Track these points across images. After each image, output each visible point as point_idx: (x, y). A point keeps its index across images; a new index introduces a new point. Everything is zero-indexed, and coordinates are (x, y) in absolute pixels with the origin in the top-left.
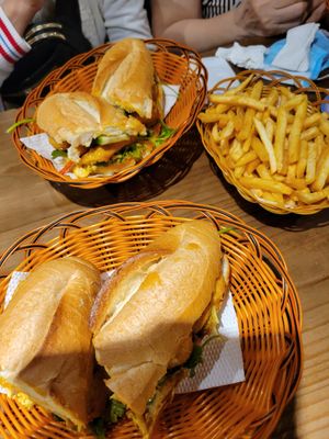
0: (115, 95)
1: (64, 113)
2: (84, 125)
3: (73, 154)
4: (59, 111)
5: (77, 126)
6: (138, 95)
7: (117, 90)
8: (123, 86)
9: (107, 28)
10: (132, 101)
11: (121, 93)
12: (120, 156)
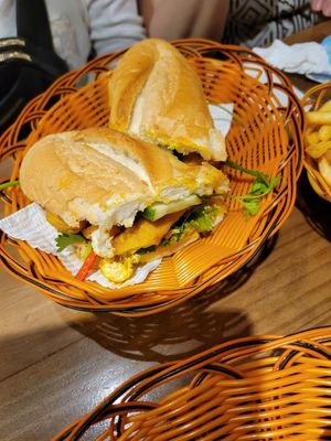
0: (157, 127)
1: (76, 169)
2: (121, 188)
3: (102, 244)
4: (67, 166)
5: (108, 193)
6: (196, 123)
7: (159, 119)
8: (169, 111)
9: (93, 42)
10: (191, 135)
11: (167, 124)
12: (176, 231)
